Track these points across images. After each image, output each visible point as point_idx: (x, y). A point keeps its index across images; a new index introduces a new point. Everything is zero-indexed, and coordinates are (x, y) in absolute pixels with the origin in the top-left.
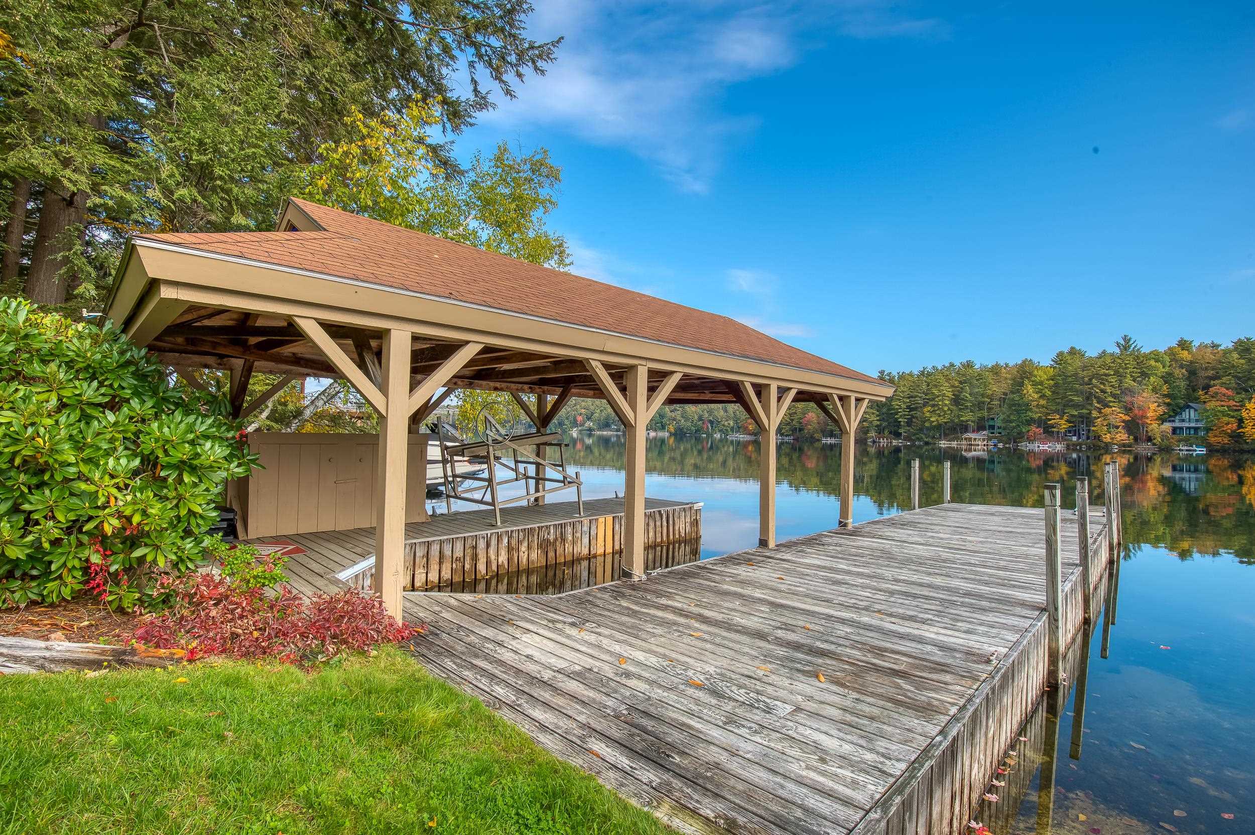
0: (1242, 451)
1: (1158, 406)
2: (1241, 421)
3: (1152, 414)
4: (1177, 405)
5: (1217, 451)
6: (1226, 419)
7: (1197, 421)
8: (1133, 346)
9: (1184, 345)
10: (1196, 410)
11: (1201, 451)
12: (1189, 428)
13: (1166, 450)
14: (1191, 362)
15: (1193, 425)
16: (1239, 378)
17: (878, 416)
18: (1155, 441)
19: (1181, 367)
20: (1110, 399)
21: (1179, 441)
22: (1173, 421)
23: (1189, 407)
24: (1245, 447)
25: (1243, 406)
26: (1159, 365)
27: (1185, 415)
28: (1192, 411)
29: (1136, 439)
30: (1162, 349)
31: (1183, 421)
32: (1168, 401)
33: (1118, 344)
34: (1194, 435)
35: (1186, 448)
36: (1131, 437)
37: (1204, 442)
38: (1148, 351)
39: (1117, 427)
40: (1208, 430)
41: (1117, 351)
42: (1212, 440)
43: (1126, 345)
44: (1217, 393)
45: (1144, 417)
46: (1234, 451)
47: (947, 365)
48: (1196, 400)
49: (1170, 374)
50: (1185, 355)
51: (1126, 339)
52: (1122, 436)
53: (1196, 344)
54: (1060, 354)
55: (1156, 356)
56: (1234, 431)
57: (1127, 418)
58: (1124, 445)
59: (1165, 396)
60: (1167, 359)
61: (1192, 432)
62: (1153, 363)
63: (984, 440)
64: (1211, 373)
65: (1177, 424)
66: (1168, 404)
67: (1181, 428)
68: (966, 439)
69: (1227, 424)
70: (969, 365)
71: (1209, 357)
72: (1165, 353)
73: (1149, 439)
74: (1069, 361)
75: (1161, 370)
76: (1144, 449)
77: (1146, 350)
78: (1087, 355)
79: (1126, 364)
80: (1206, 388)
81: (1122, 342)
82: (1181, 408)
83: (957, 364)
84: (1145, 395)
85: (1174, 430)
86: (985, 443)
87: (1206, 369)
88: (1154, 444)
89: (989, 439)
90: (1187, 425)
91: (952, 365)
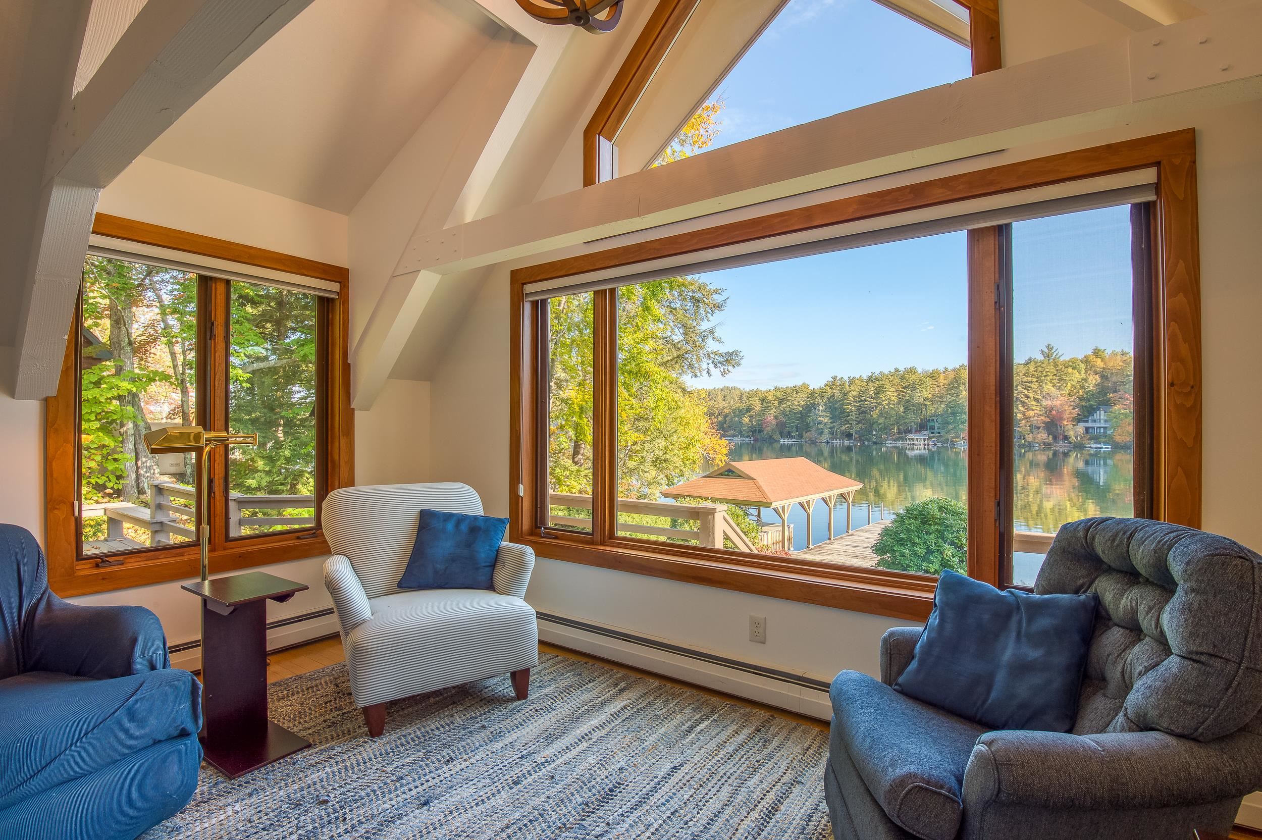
1: (1074, 409)
3: (1068, 416)
4: (1090, 407)
5: (1121, 448)
6: (1128, 420)
7: (1106, 421)
8: (1055, 354)
9: (1097, 353)
10: (1105, 412)
11: (1107, 448)
12: (1100, 428)
13: (1079, 447)
14: (1104, 369)
15: (1103, 425)
17: (831, 418)
18: (1070, 440)
19: (1095, 373)
20: (1034, 403)
21: (1091, 439)
22: (1087, 421)
23: (1100, 409)
26: (1075, 371)
27: (1096, 416)
28: (1102, 412)
29: (1055, 438)
30: (1081, 357)
31: (1095, 421)
32: (1082, 404)
33: (1042, 352)
34: (1103, 435)
35: (1095, 445)
36: (1051, 436)
37: (1110, 441)
38: (1067, 359)
39: (1039, 428)
40: (1115, 429)
41: (1040, 357)
42: (1119, 439)
43: (1049, 352)
44: (1121, 398)
45: (1062, 419)
47: (893, 371)
48: (1106, 403)
49: (1086, 380)
50: (1099, 363)
51: (1049, 347)
52: (1043, 436)
55: (1073, 364)
57: (1048, 420)
58: (1044, 444)
59: (1080, 399)
60: (1083, 366)
61: (1102, 431)
62: (1070, 370)
63: (925, 440)
64: (1119, 379)
65: (1090, 424)
66: (1082, 407)
67: (1093, 428)
68: (909, 439)
69: (1129, 425)
70: (912, 371)
71: (1119, 365)
72: (1082, 360)
73: (1066, 438)
75: (1078, 376)
76: (1061, 446)
77: (1065, 358)
79: (1048, 371)
80: (1115, 393)
81: (1047, 351)
82: (1093, 410)
83: (902, 369)
84: (1063, 398)
85: (1087, 429)
86: (926, 442)
87: (1116, 375)
88: (1070, 442)
89: (930, 438)
90: (1098, 425)
91: (897, 370)
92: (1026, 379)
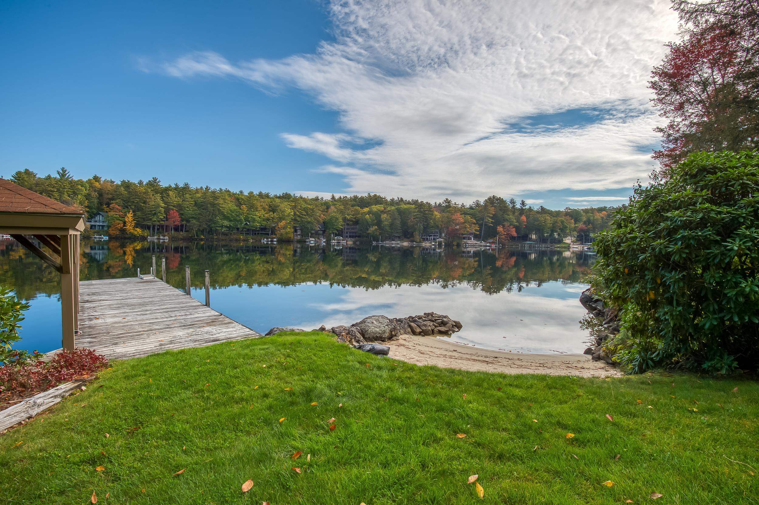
0: (125, 238)
2: (125, 223)
4: (92, 212)
5: (114, 238)
6: (118, 221)
7: (103, 222)
8: (68, 175)
9: (96, 179)
10: (103, 216)
11: (106, 238)
12: (99, 226)
13: (86, 237)
14: (100, 189)
15: (101, 224)
16: (124, 201)
19: (95, 191)
21: (94, 233)
22: (91, 222)
23: (99, 214)
24: (127, 236)
25: (126, 215)
26: (83, 188)
27: (97, 218)
28: (101, 216)
30: (85, 180)
31: (96, 221)
32: (88, 210)
33: (58, 173)
34: (102, 230)
35: (98, 237)
37: (107, 234)
40: (109, 227)
41: (58, 177)
42: (111, 232)
43: (63, 173)
44: (114, 208)
46: (122, 238)
48: (102, 210)
49: (89, 195)
50: (97, 184)
51: (63, 170)
53: (103, 179)
54: (19, 173)
55: (80, 183)
56: (122, 228)
59: (86, 207)
60: (88, 185)
61: (101, 228)
62: (80, 187)
64: (110, 196)
65: (93, 223)
66: (88, 212)
67: (95, 226)
69: (119, 224)
71: (109, 187)
72: (87, 182)
74: (26, 179)
75: (85, 192)
77: (76, 179)
78: (37, 176)
79: (64, 186)
80: (108, 204)
81: (61, 172)
82: (94, 214)
84: (75, 205)
85: (92, 226)
87: (108, 194)
90: (98, 224)
92: (49, 189)
